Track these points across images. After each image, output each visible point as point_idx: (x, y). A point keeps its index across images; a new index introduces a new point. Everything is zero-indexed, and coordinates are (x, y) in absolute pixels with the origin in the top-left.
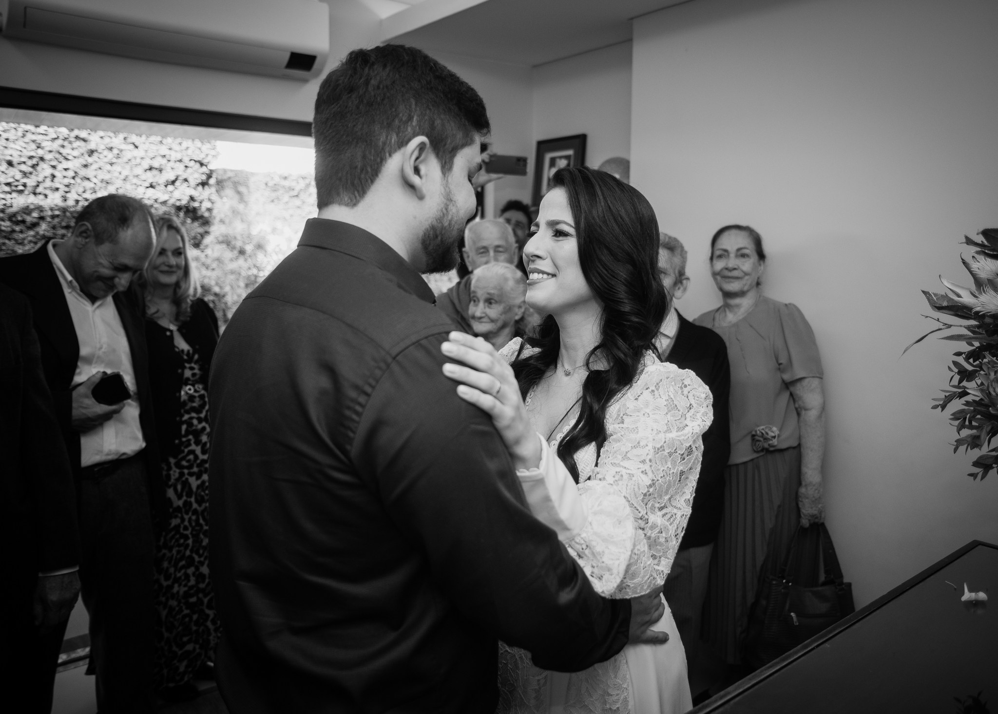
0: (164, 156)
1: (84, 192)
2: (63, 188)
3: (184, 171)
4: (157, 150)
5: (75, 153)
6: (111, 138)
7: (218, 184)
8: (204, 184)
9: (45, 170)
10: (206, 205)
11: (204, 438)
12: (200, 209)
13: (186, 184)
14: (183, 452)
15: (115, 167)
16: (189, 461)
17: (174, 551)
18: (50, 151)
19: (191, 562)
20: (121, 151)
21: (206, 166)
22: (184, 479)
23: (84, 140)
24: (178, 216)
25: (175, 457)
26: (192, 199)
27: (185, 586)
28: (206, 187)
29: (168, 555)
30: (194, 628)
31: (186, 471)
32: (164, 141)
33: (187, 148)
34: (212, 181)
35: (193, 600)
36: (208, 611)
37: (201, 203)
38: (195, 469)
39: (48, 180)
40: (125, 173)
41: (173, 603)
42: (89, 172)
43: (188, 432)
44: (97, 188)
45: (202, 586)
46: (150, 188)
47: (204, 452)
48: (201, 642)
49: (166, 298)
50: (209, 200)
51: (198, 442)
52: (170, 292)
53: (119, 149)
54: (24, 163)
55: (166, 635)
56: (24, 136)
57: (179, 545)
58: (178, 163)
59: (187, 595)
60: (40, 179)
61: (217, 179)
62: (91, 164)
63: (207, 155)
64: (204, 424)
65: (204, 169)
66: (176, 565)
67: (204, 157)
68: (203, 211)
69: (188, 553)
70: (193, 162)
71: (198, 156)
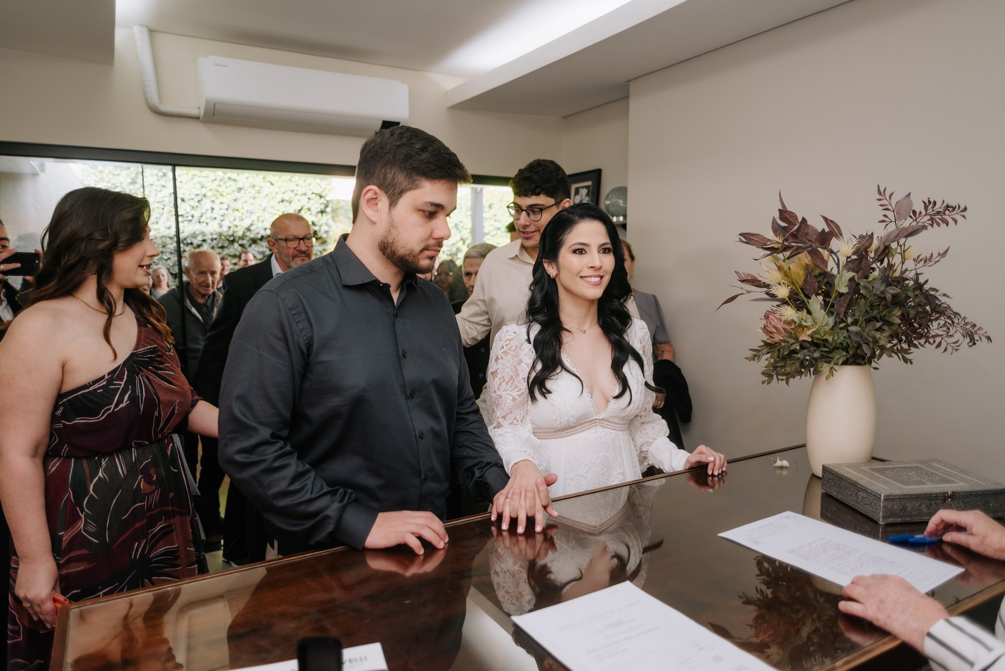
0: (293, 190)
1: (234, 220)
2: (219, 218)
3: (308, 202)
4: (288, 186)
5: (228, 190)
6: (254, 178)
7: (333, 212)
8: (322, 212)
9: (207, 204)
10: (324, 228)
12: (320, 232)
13: (309, 213)
15: (256, 199)
18: (211, 190)
20: (261, 188)
21: (324, 197)
23: (235, 180)
28: (324, 214)
32: (293, 179)
33: (310, 184)
34: (329, 210)
37: (320, 227)
39: (210, 211)
40: (264, 205)
42: (238, 205)
44: (244, 217)
50: (326, 224)
53: (260, 187)
54: (193, 199)
56: (192, 179)
58: (303, 196)
60: (204, 212)
61: (332, 207)
62: (240, 199)
63: (325, 189)
65: (323, 200)
67: (322, 191)
68: (321, 234)
70: (314, 195)
71: (318, 191)
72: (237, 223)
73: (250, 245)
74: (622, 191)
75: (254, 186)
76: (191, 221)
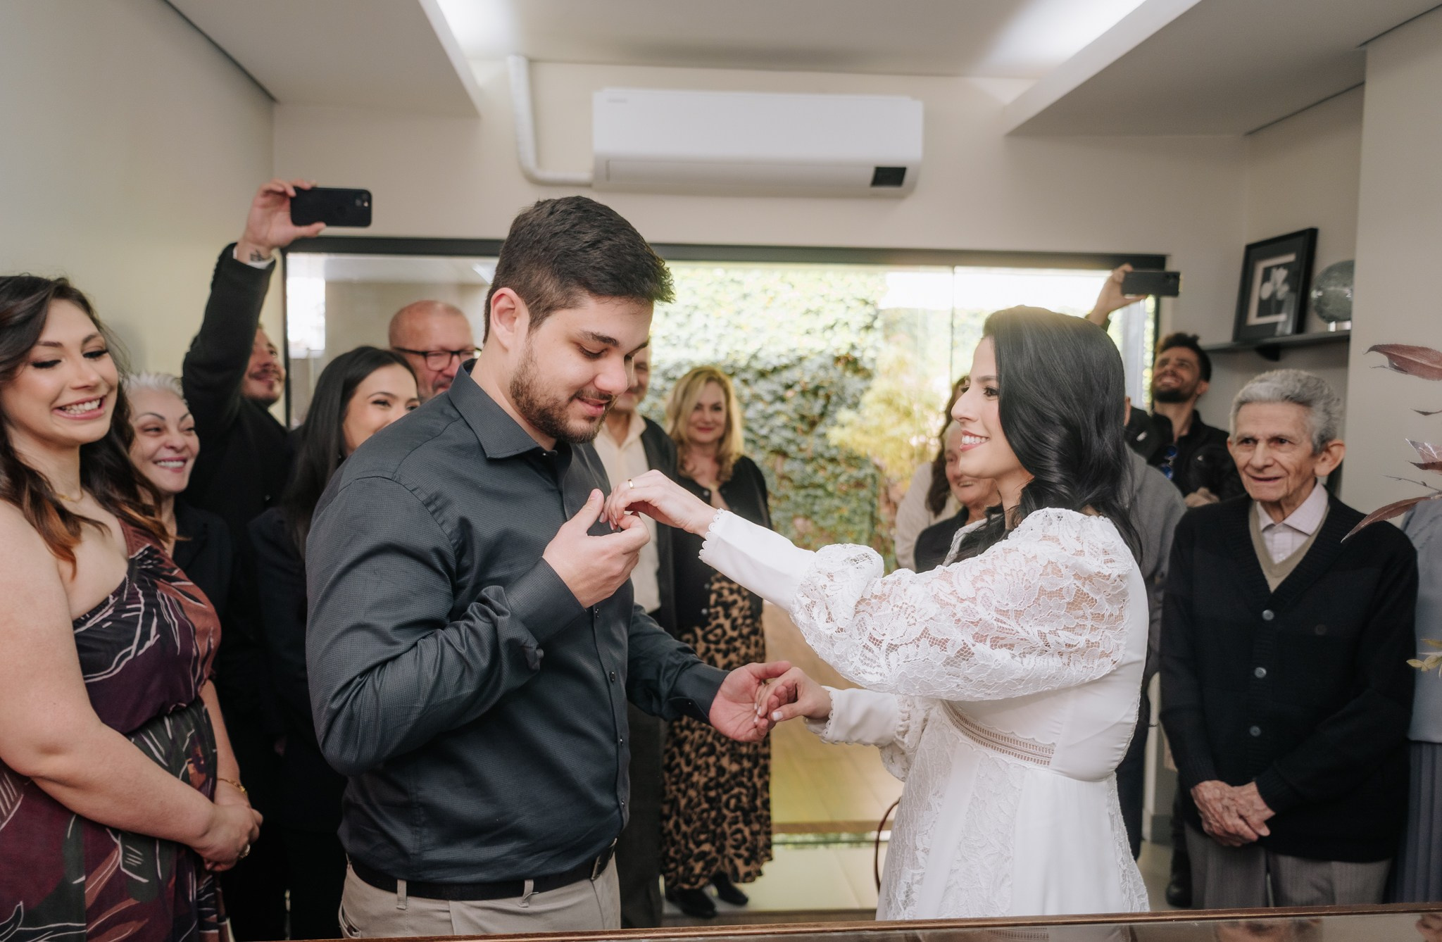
0: (823, 296)
2: (714, 340)
3: (845, 313)
5: (730, 299)
7: (888, 327)
8: (868, 328)
10: (870, 354)
11: (735, 612)
12: (862, 360)
13: (846, 329)
14: (710, 624)
15: (769, 313)
16: (716, 635)
17: (697, 734)
19: (712, 751)
20: (777, 292)
21: (872, 304)
22: (710, 655)
23: (739, 283)
24: (835, 368)
25: (703, 628)
26: (853, 347)
27: (706, 776)
28: (870, 330)
29: (691, 738)
30: (712, 827)
31: (713, 646)
34: (878, 324)
35: (712, 794)
36: (725, 811)
37: (863, 351)
38: (723, 646)
39: (702, 329)
41: (692, 793)
42: (741, 320)
43: (717, 604)
45: (722, 780)
46: (808, 335)
47: (734, 628)
48: (718, 844)
49: (707, 456)
50: (874, 347)
51: (727, 616)
52: (711, 450)
53: (774, 291)
55: (684, 828)
57: (702, 729)
58: (839, 303)
59: (707, 787)
61: (886, 320)
62: (744, 310)
63: (873, 292)
64: (735, 596)
65: (869, 310)
66: (697, 750)
67: (870, 293)
68: (865, 363)
69: (710, 739)
70: (856, 301)
71: (864, 294)
72: (739, 347)
73: (756, 381)
74: (1347, 269)
75: (766, 291)
76: (674, 345)
